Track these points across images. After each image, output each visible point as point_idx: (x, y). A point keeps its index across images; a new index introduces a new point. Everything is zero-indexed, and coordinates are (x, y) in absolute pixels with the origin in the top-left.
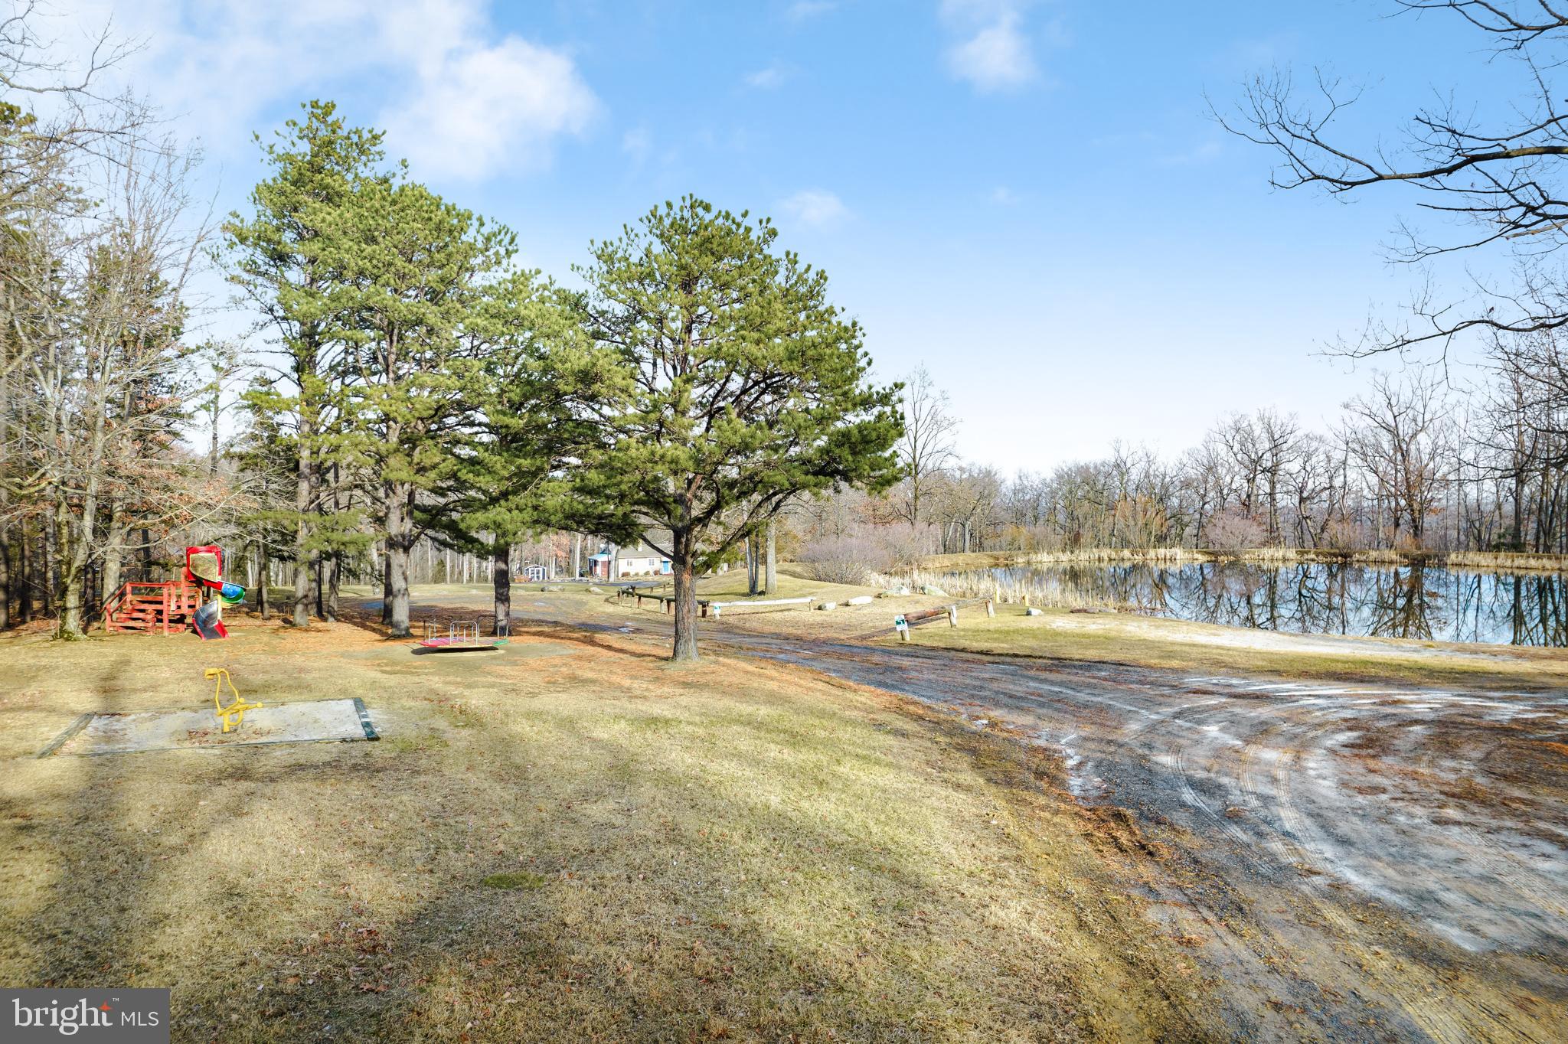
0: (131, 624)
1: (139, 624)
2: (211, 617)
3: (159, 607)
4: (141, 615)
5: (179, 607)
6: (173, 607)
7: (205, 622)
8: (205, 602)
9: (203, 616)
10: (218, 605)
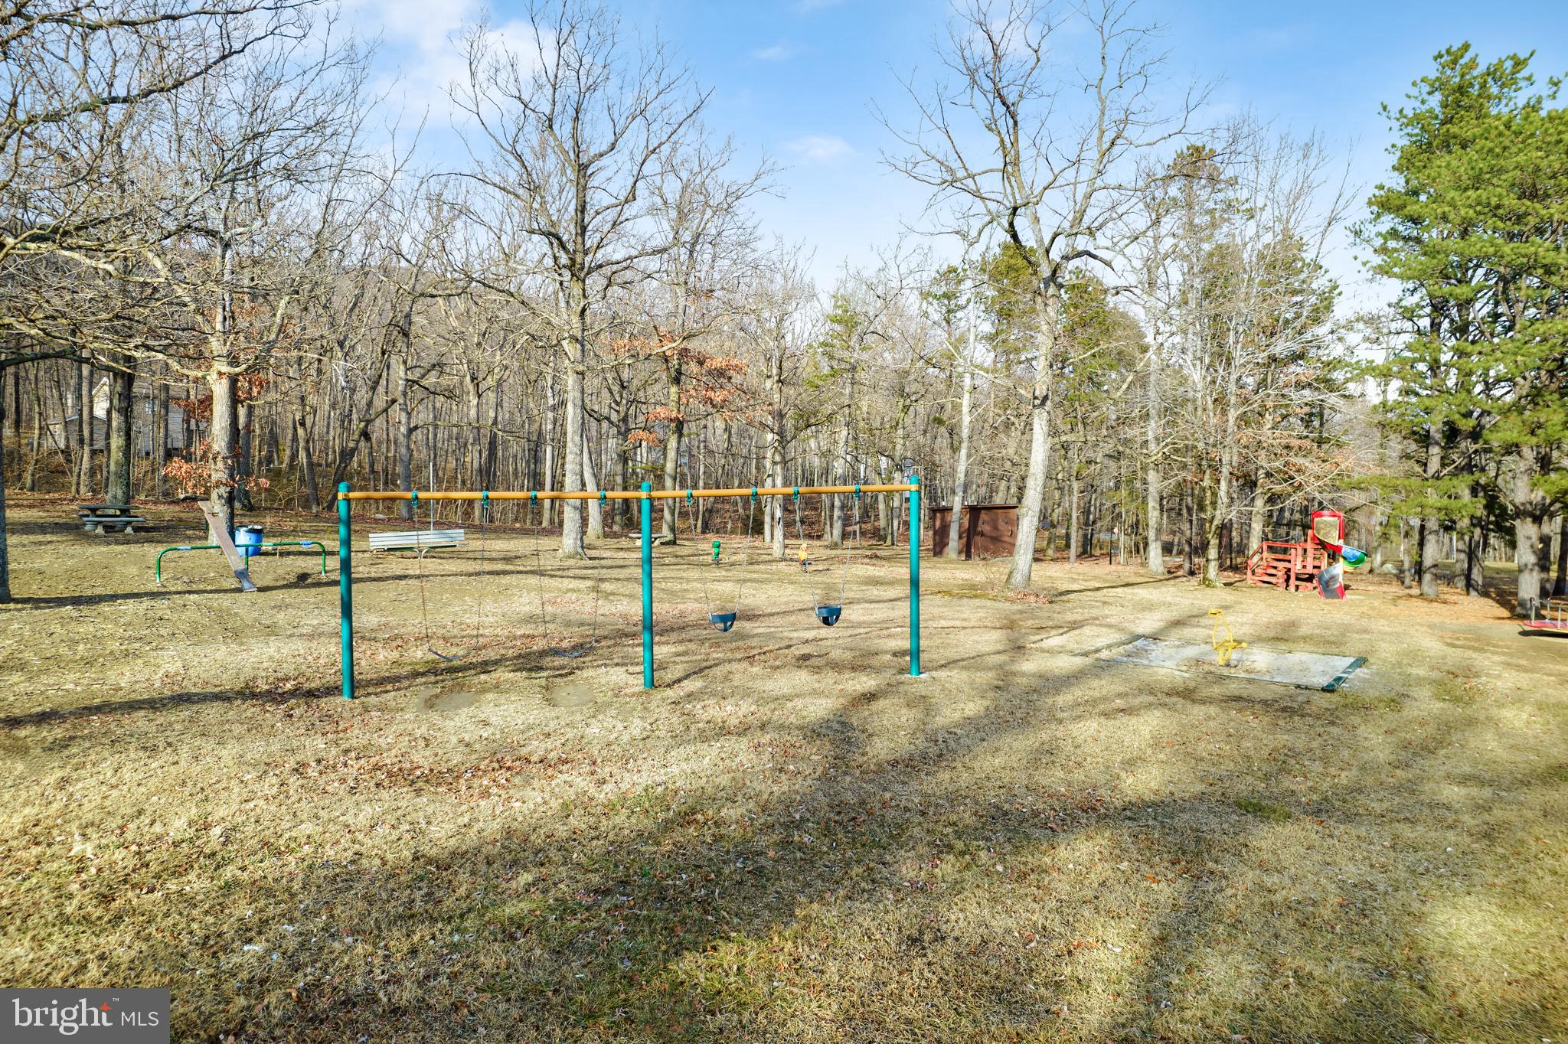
0: (1267, 579)
1: (1273, 580)
2: (1333, 578)
3: (1287, 565)
4: (1273, 571)
5: (1304, 567)
6: (1299, 566)
7: (1327, 583)
8: (1330, 564)
9: (1326, 576)
10: (1340, 568)
